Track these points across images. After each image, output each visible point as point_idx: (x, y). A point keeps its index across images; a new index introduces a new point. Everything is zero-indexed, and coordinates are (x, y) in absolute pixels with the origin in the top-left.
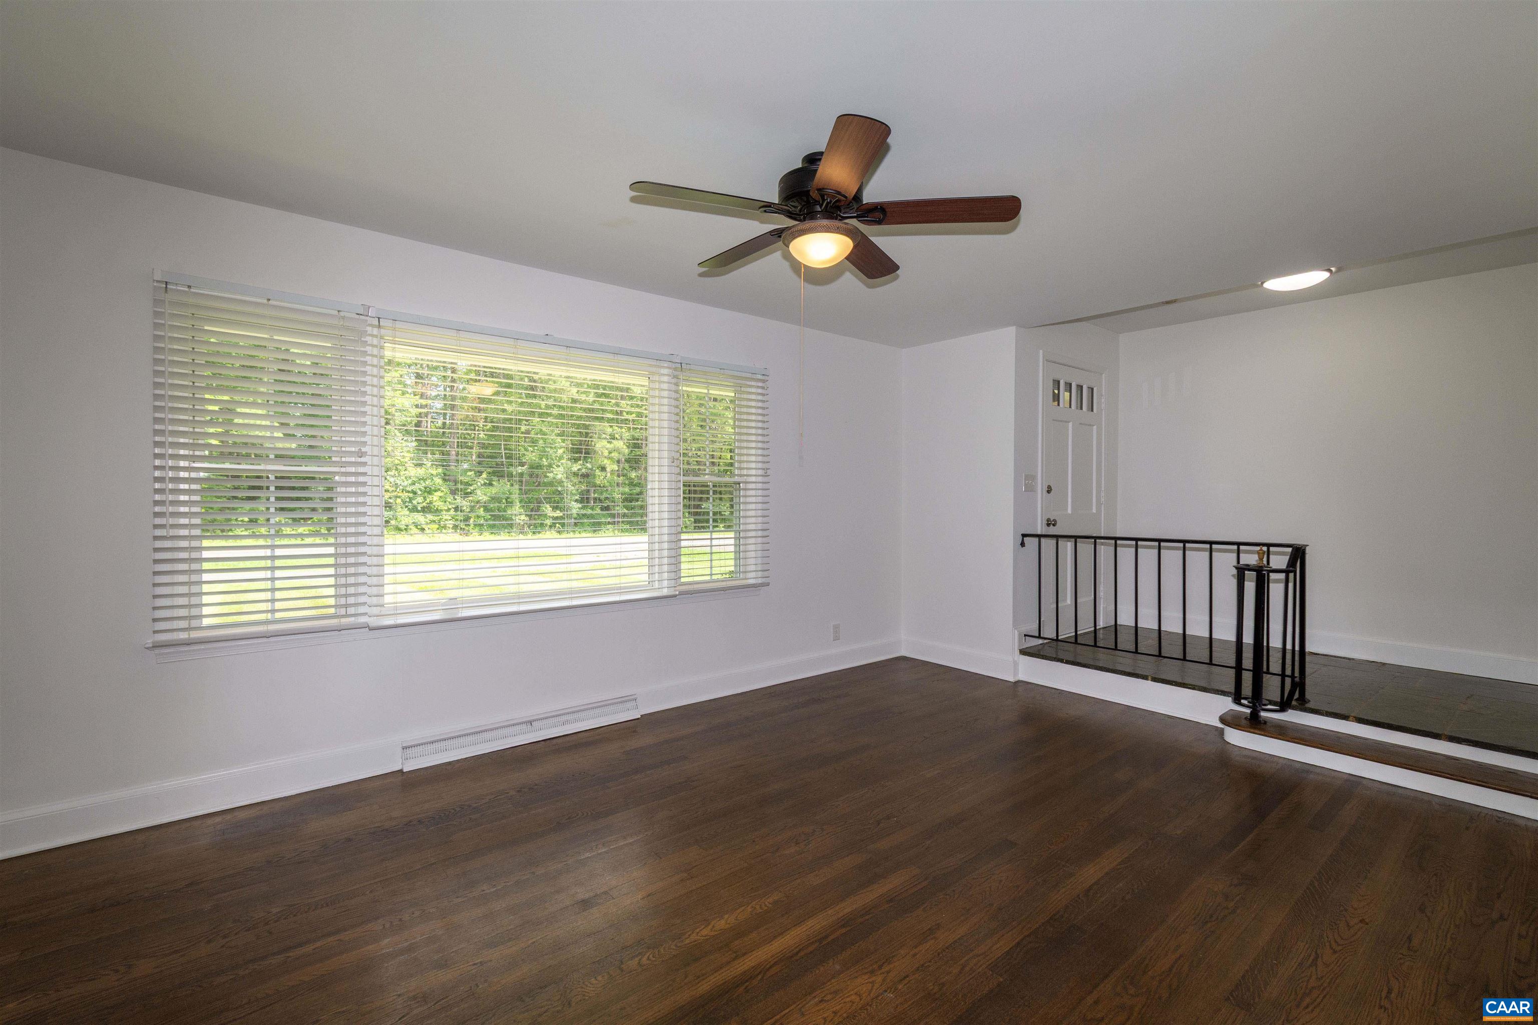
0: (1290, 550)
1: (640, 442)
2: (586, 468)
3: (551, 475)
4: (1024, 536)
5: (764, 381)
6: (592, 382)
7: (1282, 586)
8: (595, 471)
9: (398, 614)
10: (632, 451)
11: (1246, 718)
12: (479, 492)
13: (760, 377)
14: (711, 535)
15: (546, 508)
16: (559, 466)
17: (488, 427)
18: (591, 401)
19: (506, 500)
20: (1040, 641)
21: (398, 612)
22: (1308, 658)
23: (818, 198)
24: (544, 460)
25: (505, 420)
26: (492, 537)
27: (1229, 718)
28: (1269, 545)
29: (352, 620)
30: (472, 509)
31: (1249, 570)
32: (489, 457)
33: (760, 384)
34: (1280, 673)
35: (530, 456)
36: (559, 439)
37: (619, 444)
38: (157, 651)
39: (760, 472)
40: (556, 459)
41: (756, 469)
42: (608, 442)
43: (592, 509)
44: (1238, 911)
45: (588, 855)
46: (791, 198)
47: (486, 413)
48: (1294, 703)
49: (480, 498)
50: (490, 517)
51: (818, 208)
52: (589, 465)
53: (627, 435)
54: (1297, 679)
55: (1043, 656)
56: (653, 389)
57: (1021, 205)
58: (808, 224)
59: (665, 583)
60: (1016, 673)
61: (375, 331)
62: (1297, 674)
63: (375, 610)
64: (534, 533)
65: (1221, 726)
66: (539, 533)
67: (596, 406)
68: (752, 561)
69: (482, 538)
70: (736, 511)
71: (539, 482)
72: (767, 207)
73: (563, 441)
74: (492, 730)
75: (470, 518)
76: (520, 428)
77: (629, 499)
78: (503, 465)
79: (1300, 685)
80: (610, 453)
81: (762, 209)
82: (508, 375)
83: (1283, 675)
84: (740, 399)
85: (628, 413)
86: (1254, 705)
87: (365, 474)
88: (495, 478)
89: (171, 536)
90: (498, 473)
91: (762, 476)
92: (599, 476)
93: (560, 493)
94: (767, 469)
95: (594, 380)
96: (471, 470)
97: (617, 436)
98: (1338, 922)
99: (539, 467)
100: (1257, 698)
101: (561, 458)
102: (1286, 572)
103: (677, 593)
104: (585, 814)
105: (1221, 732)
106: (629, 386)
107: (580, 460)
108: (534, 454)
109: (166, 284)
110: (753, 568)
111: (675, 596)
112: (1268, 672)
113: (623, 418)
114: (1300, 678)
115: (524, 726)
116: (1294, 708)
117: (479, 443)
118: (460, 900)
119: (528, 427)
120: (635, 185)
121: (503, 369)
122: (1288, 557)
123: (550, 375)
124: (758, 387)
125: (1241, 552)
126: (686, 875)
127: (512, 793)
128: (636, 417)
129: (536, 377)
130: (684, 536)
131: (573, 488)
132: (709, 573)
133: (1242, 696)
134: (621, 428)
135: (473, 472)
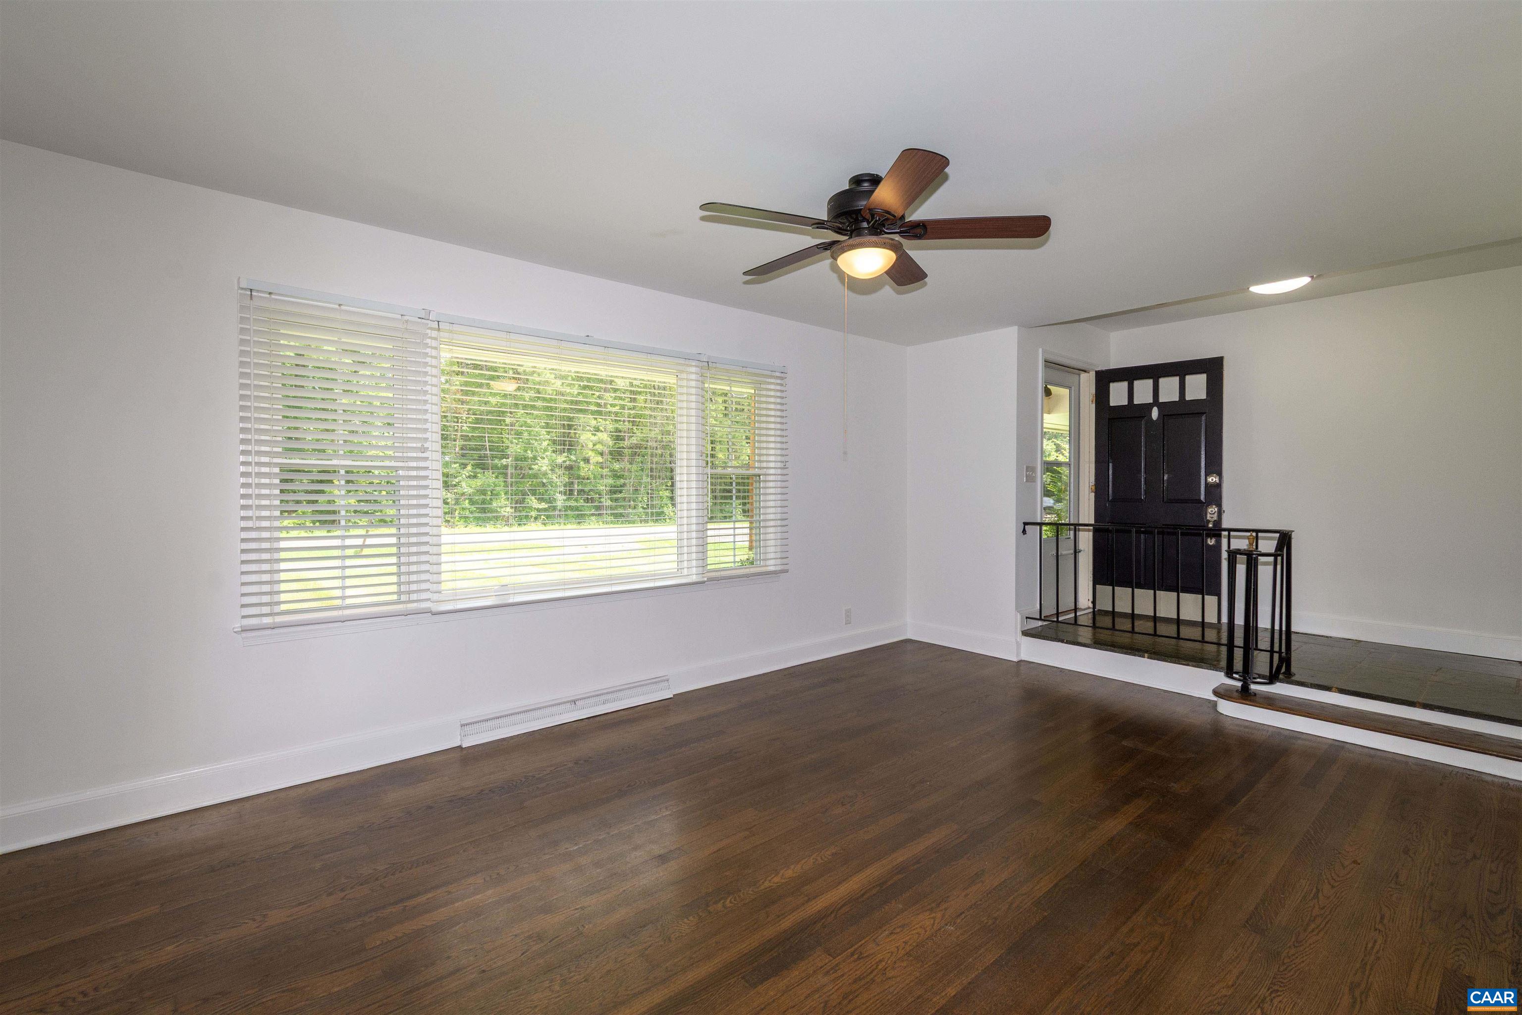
0: (1277, 535)
1: (622, 434)
2: (570, 460)
3: (536, 467)
4: (1025, 524)
5: (782, 378)
6: (576, 374)
7: (1270, 568)
8: (579, 463)
9: (457, 600)
10: (615, 443)
11: (1237, 691)
12: (463, 484)
13: (778, 374)
14: (734, 525)
15: (531, 500)
16: (544, 458)
17: (470, 420)
18: (576, 393)
19: (492, 493)
20: (1040, 623)
21: (458, 598)
22: (1293, 637)
23: (868, 216)
24: (529, 452)
25: (490, 412)
26: (478, 529)
27: (1222, 691)
28: (1257, 531)
29: (414, 605)
30: (457, 502)
31: (1241, 554)
32: (470, 449)
33: (779, 381)
34: (1269, 649)
35: (515, 448)
36: (544, 431)
37: (604, 436)
38: (244, 635)
39: (779, 465)
40: (541, 452)
41: (775, 462)
42: (592, 434)
43: (576, 500)
44: (1245, 856)
45: (653, 817)
46: (839, 217)
47: (469, 405)
48: (1281, 676)
49: (466, 490)
50: (475, 509)
51: (865, 225)
52: (573, 457)
53: (611, 427)
54: (1284, 655)
55: (1044, 636)
56: (681, 386)
57: (1050, 224)
58: (856, 240)
59: (694, 570)
60: (1018, 654)
61: (434, 334)
62: (1283, 650)
63: (435, 597)
64: (519, 525)
65: (1215, 698)
66: (525, 524)
67: (580, 398)
68: (772, 549)
69: (467, 530)
70: (756, 501)
71: (524, 474)
72: (819, 224)
73: (548, 433)
74: (540, 708)
75: (456, 510)
76: (504, 421)
77: (614, 491)
78: (487, 457)
79: (1286, 660)
80: (594, 445)
81: (813, 226)
82: (492, 367)
83: (1272, 652)
84: (760, 396)
85: (612, 405)
86: (1245, 678)
87: (426, 468)
88: (478, 470)
89: (257, 528)
90: (482, 466)
91: (780, 468)
92: (583, 468)
93: (544, 485)
94: (786, 462)
95: (578, 372)
96: (455, 463)
97: (601, 428)
98: (1333, 863)
99: (525, 459)
100: (1247, 674)
101: (545, 450)
102: (1275, 556)
103: (706, 579)
104: (643, 783)
105: (1215, 704)
106: (612, 379)
107: (564, 452)
108: (519, 446)
109: (251, 292)
110: (772, 556)
111: (704, 582)
112: (1257, 649)
113: (607, 410)
114: (1286, 654)
115: (568, 705)
116: (1281, 681)
117: (462, 436)
118: (547, 857)
119: (512, 419)
120: (704, 207)
121: (486, 361)
122: (1276, 542)
123: (535, 367)
124: (778, 384)
125: (1231, 537)
126: (748, 833)
127: (570, 765)
128: (619, 409)
129: (521, 369)
130: (710, 526)
131: (558, 480)
132: (733, 561)
133: (1234, 671)
134: (605, 420)
135: (458, 465)
